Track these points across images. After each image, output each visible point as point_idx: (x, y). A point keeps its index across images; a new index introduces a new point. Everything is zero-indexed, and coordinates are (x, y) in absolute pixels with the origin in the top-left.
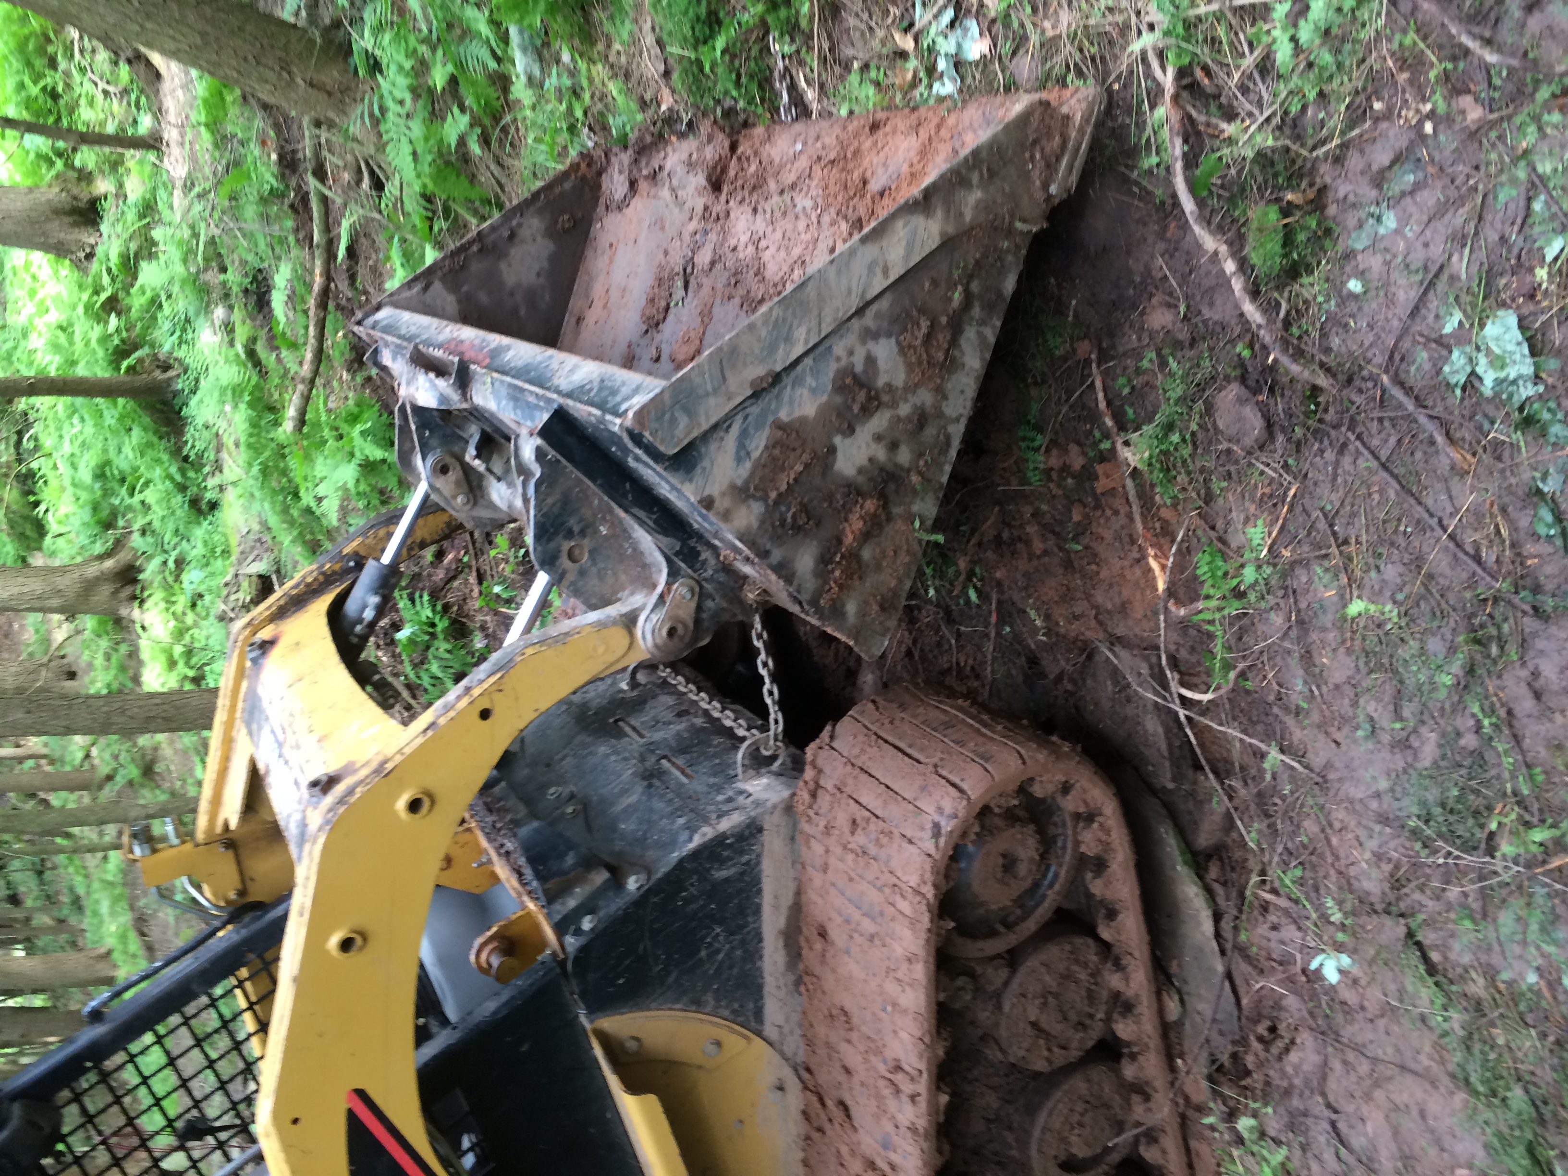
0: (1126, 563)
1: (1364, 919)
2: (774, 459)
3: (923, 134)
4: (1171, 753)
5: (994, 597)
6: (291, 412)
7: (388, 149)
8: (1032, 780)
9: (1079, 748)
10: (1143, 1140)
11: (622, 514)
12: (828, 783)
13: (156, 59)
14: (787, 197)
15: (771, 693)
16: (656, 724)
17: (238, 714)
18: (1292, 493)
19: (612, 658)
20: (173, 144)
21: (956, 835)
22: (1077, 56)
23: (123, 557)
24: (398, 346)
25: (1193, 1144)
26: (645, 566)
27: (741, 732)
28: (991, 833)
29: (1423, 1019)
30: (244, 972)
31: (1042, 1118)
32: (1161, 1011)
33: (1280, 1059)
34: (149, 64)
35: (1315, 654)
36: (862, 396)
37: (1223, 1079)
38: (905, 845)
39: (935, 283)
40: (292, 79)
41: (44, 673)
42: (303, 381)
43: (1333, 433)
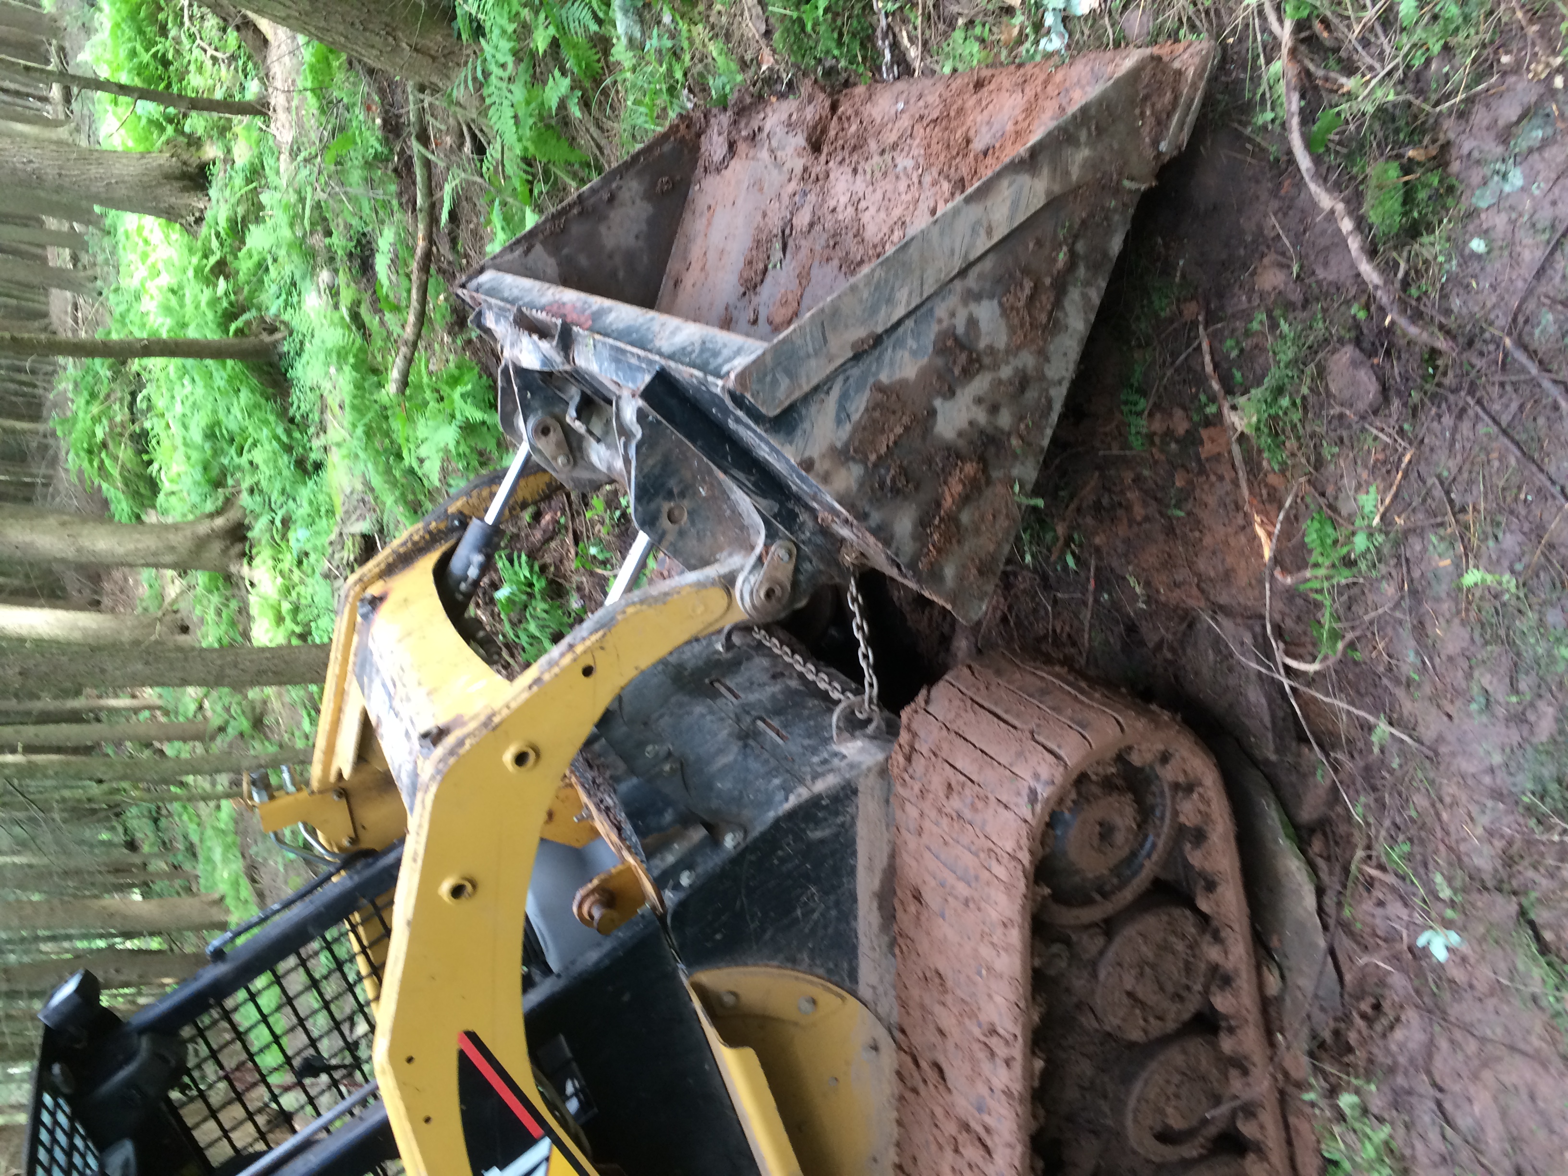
0: (1230, 530)
1: (1475, 896)
2: (874, 421)
3: (1030, 92)
4: (1274, 722)
5: (1093, 563)
6: (394, 374)
7: (491, 112)
8: (1130, 748)
9: (1179, 717)
10: (1240, 1114)
11: (721, 475)
12: (923, 747)
13: (264, 25)
14: (887, 157)
15: (866, 657)
16: (751, 685)
17: (350, 667)
18: (1406, 459)
19: (711, 618)
20: (280, 110)
21: (1052, 803)
22: (1191, 10)
23: (233, 515)
24: (500, 308)
25: (1292, 1120)
26: (743, 528)
27: (836, 695)
28: (1088, 801)
29: (1535, 999)
30: (357, 917)
31: (1137, 1088)
32: (1261, 986)
33: (1384, 1036)
34: (256, 30)
35: (1428, 625)
36: (963, 358)
37: (1324, 1055)
38: (1001, 810)
39: (1039, 243)
40: (398, 45)
41: (158, 627)
42: (406, 343)
43: (1452, 398)
